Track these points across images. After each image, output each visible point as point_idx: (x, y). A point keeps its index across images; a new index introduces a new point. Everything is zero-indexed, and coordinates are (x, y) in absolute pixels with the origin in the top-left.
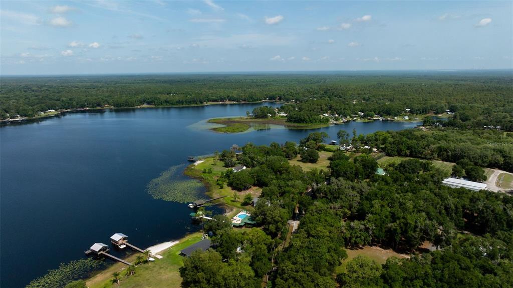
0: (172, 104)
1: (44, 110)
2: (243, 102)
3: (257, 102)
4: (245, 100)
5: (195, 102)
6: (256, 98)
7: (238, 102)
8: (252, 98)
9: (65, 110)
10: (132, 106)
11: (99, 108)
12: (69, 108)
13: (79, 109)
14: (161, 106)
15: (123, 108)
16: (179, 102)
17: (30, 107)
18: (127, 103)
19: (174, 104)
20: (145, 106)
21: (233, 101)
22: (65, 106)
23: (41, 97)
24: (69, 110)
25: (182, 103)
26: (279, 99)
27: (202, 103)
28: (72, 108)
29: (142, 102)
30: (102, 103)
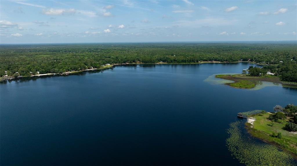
0: (179, 62)
1: (104, 64)
2: (226, 62)
3: (235, 62)
4: (226, 61)
5: (193, 61)
6: (234, 60)
7: (221, 62)
8: (231, 59)
9: (115, 64)
10: (153, 63)
11: (134, 63)
12: (117, 63)
13: (123, 64)
14: (172, 64)
15: (148, 64)
16: (183, 61)
17: (98, 62)
18: (151, 61)
19: (180, 62)
20: (161, 63)
21: (218, 61)
22: (115, 62)
23: (100, 56)
24: (117, 64)
25: (185, 61)
26: (250, 61)
27: (197, 61)
28: (119, 63)
29: (160, 60)
30: (136, 61)
